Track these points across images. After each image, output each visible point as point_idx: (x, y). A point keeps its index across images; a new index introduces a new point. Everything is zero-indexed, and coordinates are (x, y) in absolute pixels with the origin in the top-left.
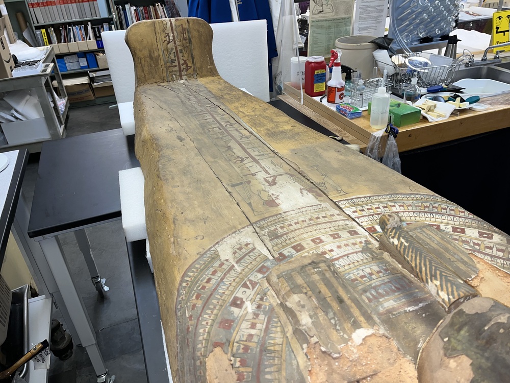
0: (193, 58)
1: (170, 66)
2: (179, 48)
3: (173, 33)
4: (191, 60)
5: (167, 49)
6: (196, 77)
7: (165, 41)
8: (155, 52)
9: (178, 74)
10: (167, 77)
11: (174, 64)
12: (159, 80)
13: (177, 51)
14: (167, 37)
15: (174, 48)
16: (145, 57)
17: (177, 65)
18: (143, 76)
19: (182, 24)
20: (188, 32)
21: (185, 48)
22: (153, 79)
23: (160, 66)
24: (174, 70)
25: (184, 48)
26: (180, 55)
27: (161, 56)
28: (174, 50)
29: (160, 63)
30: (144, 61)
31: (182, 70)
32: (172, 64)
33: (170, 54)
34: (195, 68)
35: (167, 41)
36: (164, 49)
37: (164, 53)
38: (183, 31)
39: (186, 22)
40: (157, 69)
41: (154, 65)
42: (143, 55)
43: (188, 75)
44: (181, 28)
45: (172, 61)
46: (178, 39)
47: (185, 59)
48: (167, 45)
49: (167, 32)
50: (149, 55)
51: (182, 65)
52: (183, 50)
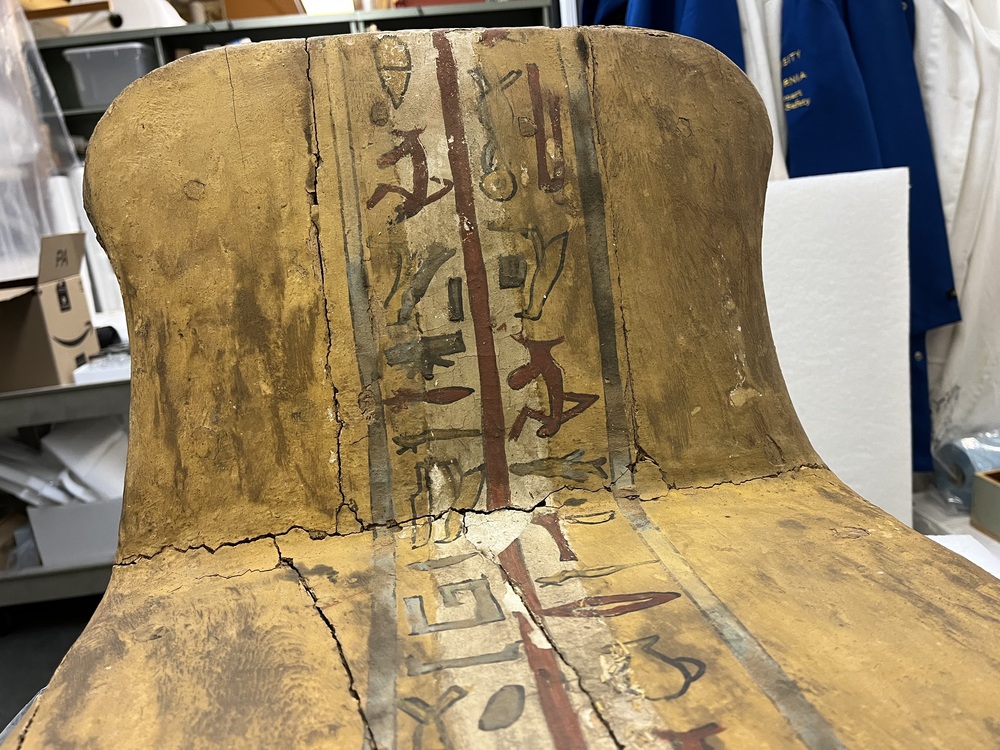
0: (605, 324)
1: (405, 396)
2: (497, 249)
3: (453, 126)
4: (593, 344)
5: (395, 256)
6: (624, 483)
7: (382, 190)
8: (293, 281)
9: (474, 456)
10: (377, 489)
11: (443, 378)
13: (475, 268)
14: (406, 166)
15: (455, 242)
16: (199, 318)
17: (473, 380)
18: (167, 478)
19: (533, 69)
20: (580, 124)
21: (548, 244)
22: (242, 508)
23: (320, 392)
24: (440, 424)
25: (541, 248)
26: (503, 302)
27: (341, 313)
28: (456, 267)
29: (319, 371)
30: (185, 353)
31: (509, 424)
32: (430, 377)
33: (419, 295)
34: (621, 407)
35: (403, 192)
36: (367, 254)
37: (366, 285)
38: (539, 120)
39: (571, 53)
40: (293, 415)
41: (274, 385)
42: (185, 303)
43: (561, 468)
44: (527, 97)
45: (426, 354)
46: (492, 177)
47: (539, 333)
48: (400, 219)
49: (408, 126)
50: (237, 304)
51: (510, 380)
52: (531, 263)
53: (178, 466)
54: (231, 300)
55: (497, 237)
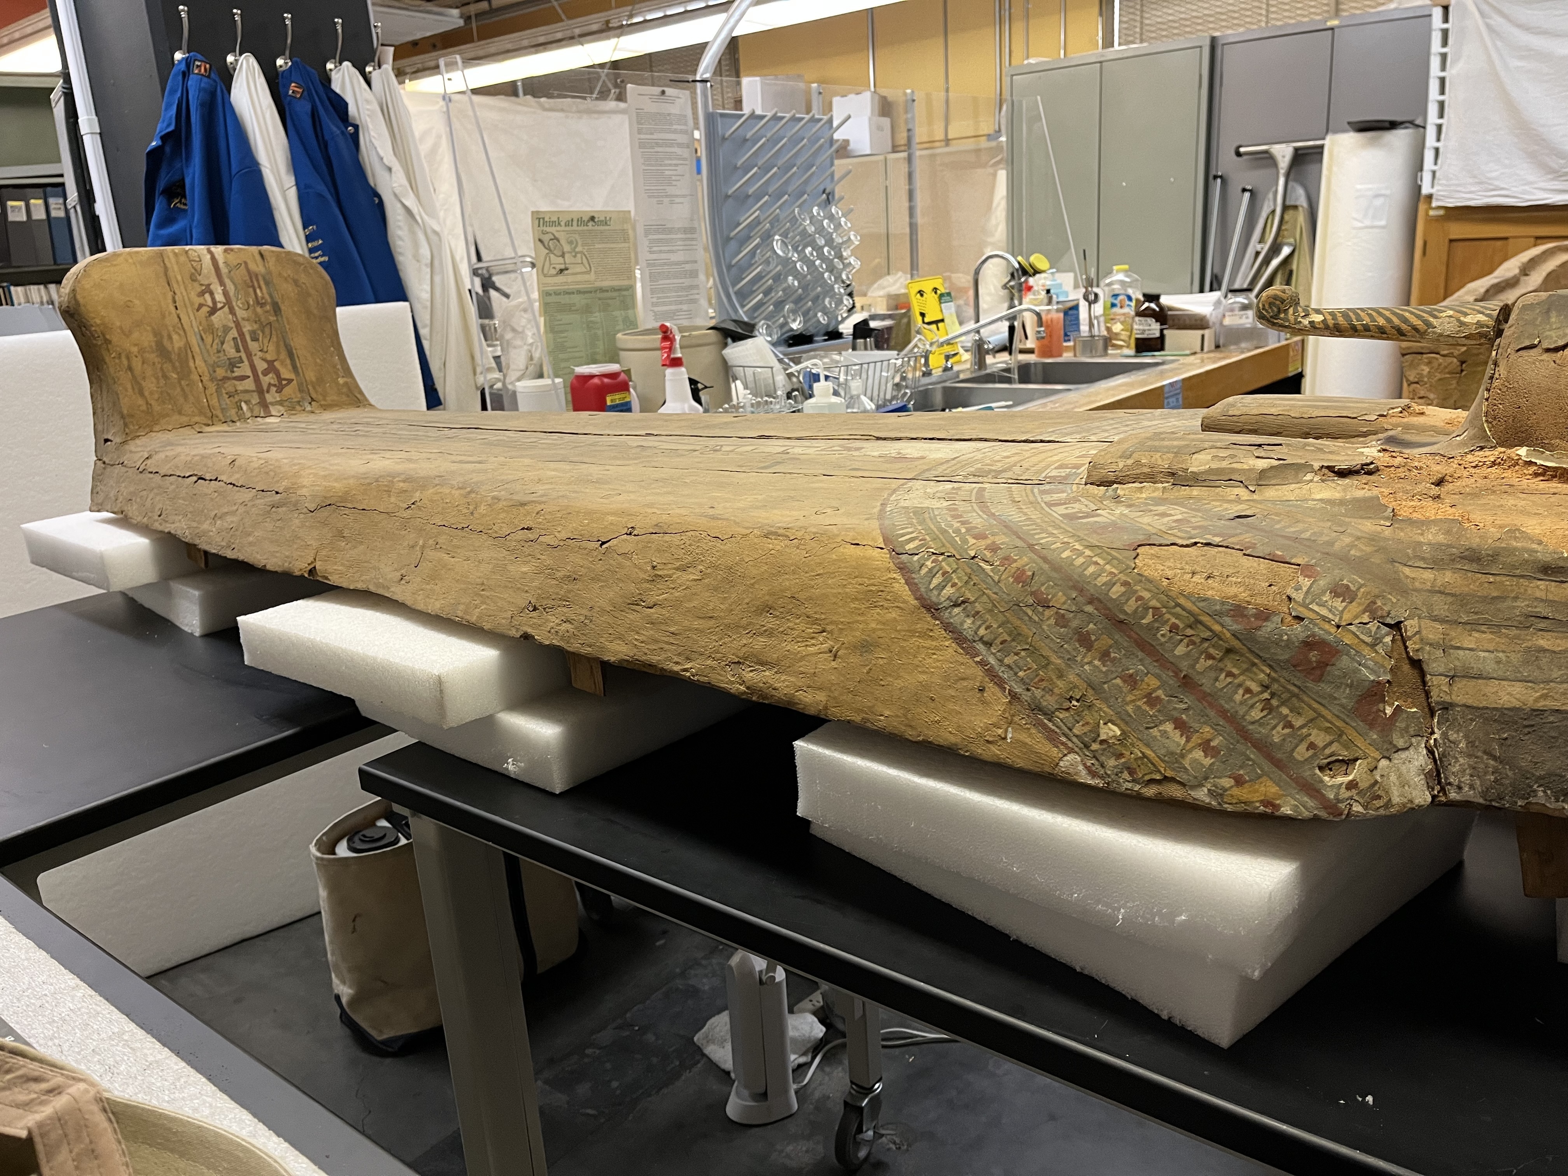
0: (291, 355)
1: (226, 378)
2: (247, 327)
3: (222, 283)
4: (288, 361)
5: (210, 329)
6: (308, 408)
7: (201, 306)
8: (175, 337)
9: (255, 399)
10: (223, 410)
11: (238, 373)
12: (197, 419)
13: (241, 334)
14: (207, 296)
15: (233, 325)
16: (142, 351)
17: (249, 373)
18: (144, 408)
19: (246, 263)
20: (267, 283)
21: (265, 326)
22: (176, 417)
23: (195, 377)
24: (240, 388)
25: (262, 327)
26: (253, 346)
27: (196, 349)
28: (234, 333)
29: (193, 369)
30: (140, 364)
31: (265, 388)
32: (233, 372)
33: (222, 343)
34: (302, 383)
35: (209, 306)
36: (201, 328)
37: (202, 339)
38: (252, 281)
39: (258, 257)
40: (187, 385)
41: (178, 373)
42: (136, 345)
43: (286, 404)
44: (246, 274)
45: (230, 364)
46: (239, 302)
47: (269, 357)
48: (210, 316)
49: (206, 283)
50: (157, 345)
51: (262, 373)
52: (259, 332)
53: (147, 403)
54: (153, 344)
55: (246, 323)
